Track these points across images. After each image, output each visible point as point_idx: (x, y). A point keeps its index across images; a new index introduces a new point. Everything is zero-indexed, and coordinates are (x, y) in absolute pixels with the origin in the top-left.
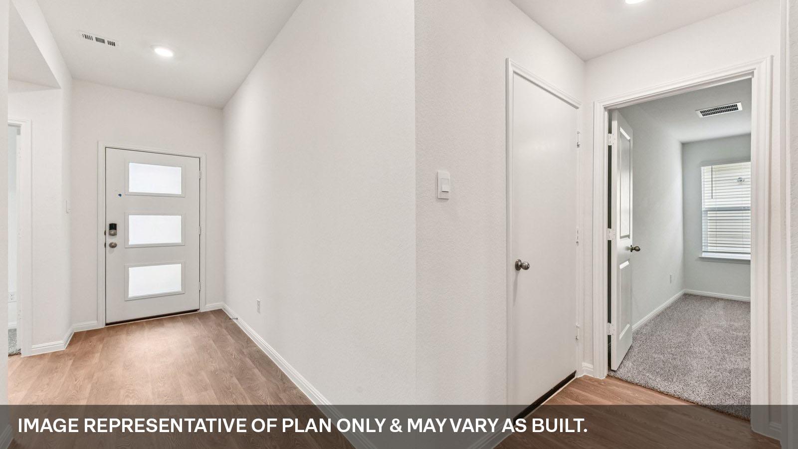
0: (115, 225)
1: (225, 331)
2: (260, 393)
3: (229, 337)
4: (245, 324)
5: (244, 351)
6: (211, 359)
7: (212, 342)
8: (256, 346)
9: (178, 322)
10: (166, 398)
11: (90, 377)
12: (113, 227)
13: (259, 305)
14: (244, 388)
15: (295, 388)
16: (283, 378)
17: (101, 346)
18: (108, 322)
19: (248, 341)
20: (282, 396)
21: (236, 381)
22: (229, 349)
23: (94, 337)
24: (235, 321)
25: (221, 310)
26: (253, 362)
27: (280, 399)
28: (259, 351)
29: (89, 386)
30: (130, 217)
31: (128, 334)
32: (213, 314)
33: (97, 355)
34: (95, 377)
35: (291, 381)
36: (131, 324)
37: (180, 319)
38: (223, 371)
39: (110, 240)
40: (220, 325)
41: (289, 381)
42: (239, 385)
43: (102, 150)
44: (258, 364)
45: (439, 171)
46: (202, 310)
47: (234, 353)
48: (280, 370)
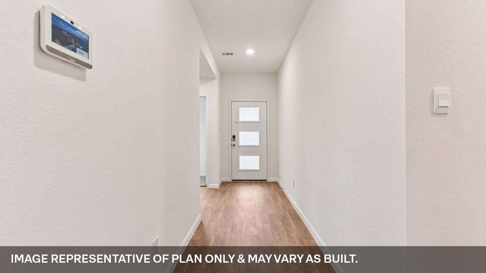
0: (235, 136)
1: (277, 194)
2: (293, 235)
3: (279, 198)
4: (287, 192)
5: (286, 207)
6: (270, 208)
7: (271, 198)
8: (292, 206)
9: (258, 185)
10: (249, 221)
11: (225, 202)
12: (234, 137)
13: (294, 183)
14: (284, 229)
15: (313, 239)
16: (306, 231)
17: (229, 190)
18: (233, 179)
19: (289, 202)
20: (305, 241)
21: (281, 223)
22: (279, 204)
23: (228, 185)
24: (283, 189)
25: (277, 182)
26: (290, 215)
27: (304, 243)
28: (294, 210)
29: (224, 206)
30: (240, 132)
31: (239, 186)
32: (273, 183)
33: (228, 193)
34: (226, 203)
35: (311, 234)
36: (240, 182)
37: (259, 183)
38: (275, 216)
39: (233, 143)
40: (276, 190)
41: (309, 233)
42: (282, 227)
43: (230, 103)
44: (293, 217)
45: (435, 88)
46: (268, 181)
47: (281, 207)
48: (305, 225)
